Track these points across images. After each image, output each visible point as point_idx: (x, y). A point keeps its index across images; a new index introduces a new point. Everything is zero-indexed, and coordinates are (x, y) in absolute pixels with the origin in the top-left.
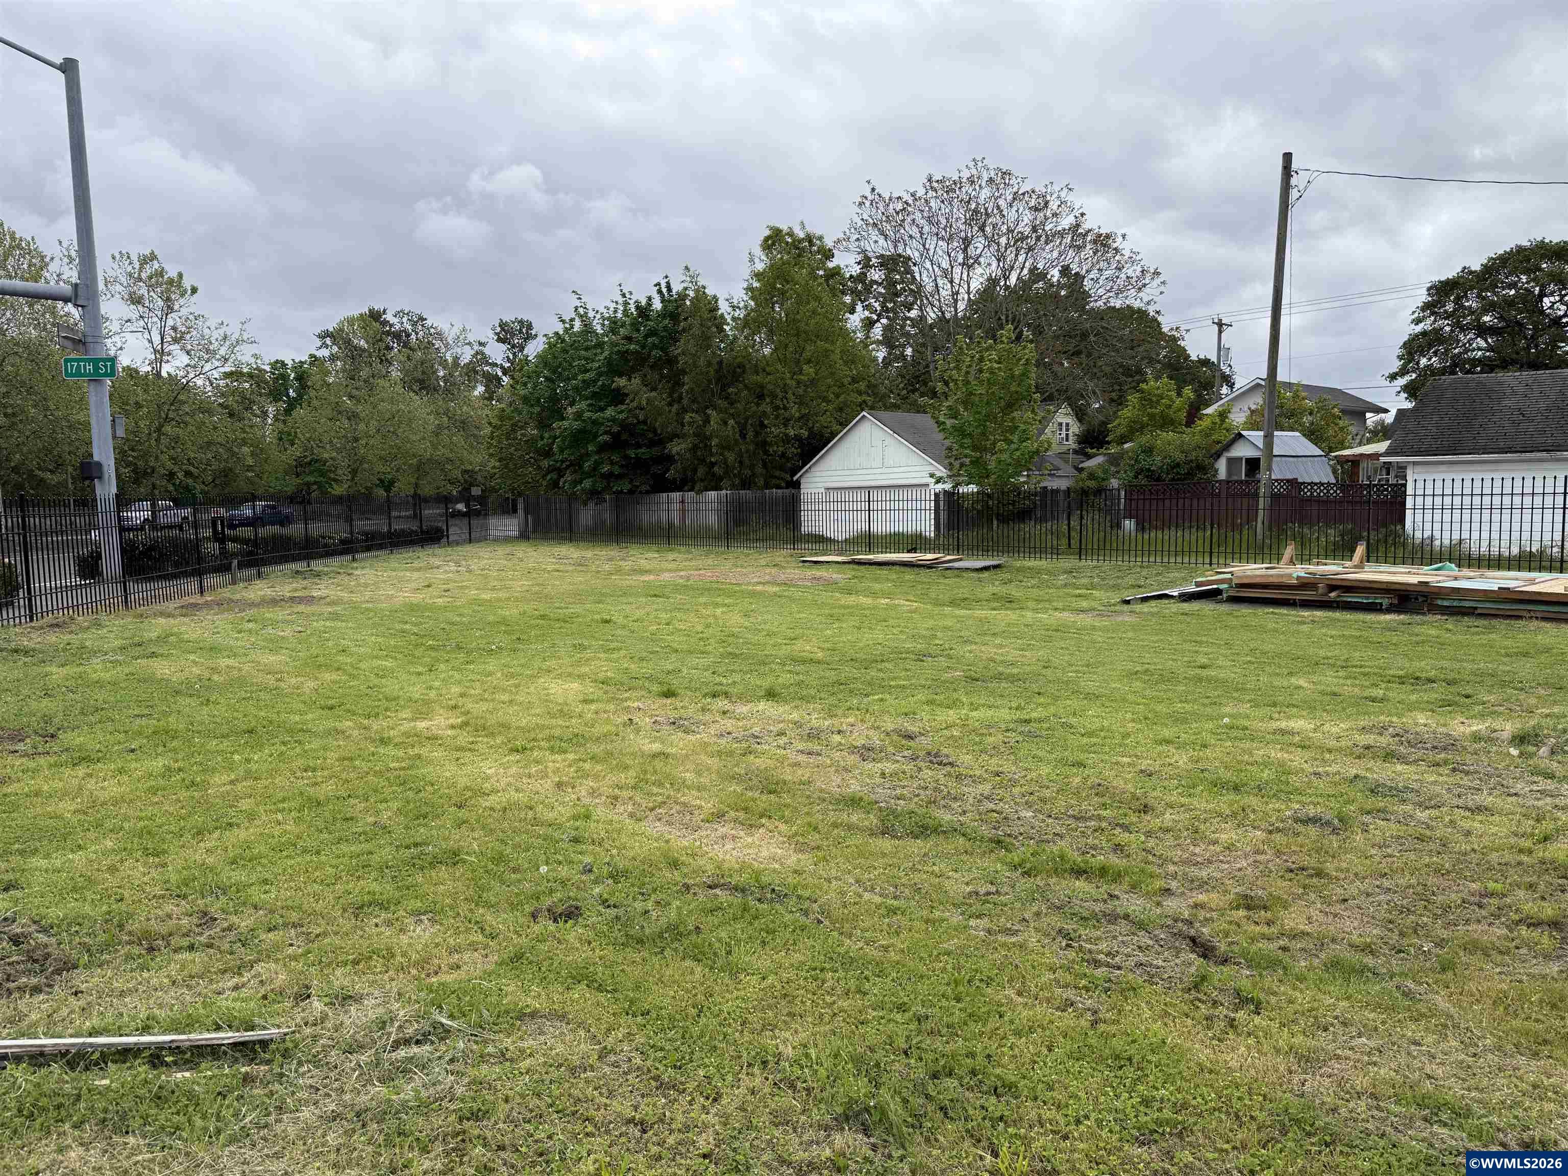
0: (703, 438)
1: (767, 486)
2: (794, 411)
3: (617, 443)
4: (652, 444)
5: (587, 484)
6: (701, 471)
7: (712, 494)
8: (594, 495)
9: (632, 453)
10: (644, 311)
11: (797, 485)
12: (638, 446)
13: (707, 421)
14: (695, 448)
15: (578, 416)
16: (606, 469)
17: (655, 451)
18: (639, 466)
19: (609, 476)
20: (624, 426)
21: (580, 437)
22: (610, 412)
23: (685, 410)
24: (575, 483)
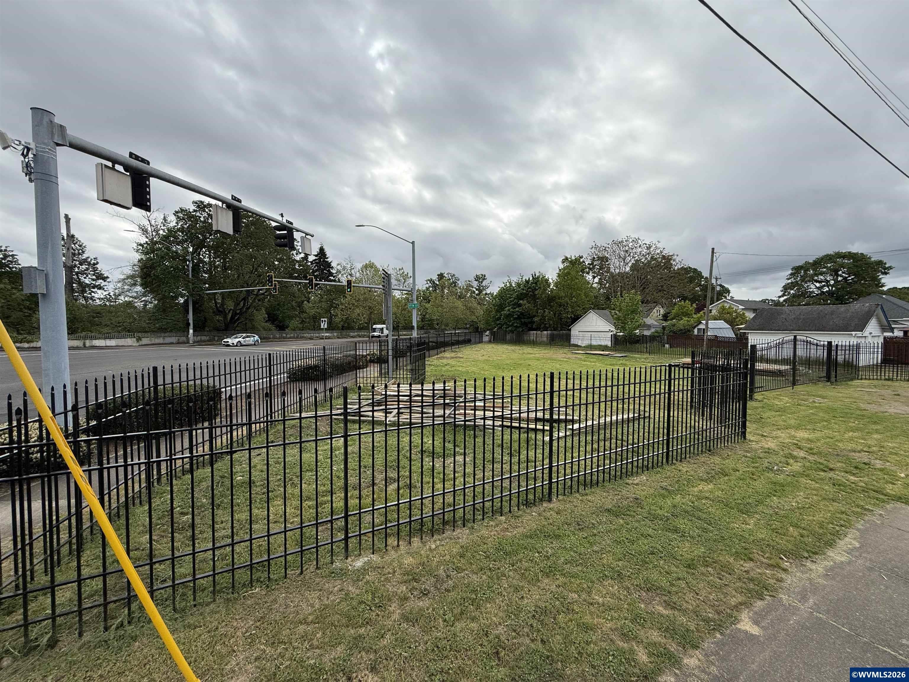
0: (543, 317)
1: (561, 330)
2: (570, 310)
3: (519, 318)
4: (528, 318)
5: (510, 328)
6: (542, 326)
7: (545, 332)
8: (512, 332)
9: (523, 320)
10: (527, 282)
11: (570, 330)
12: (524, 318)
13: (545, 311)
14: (541, 320)
15: (509, 310)
16: (515, 325)
17: (530, 320)
18: (525, 324)
19: (516, 327)
20: (522, 314)
21: (508, 316)
22: (517, 309)
23: (538, 309)
24: (506, 328)
